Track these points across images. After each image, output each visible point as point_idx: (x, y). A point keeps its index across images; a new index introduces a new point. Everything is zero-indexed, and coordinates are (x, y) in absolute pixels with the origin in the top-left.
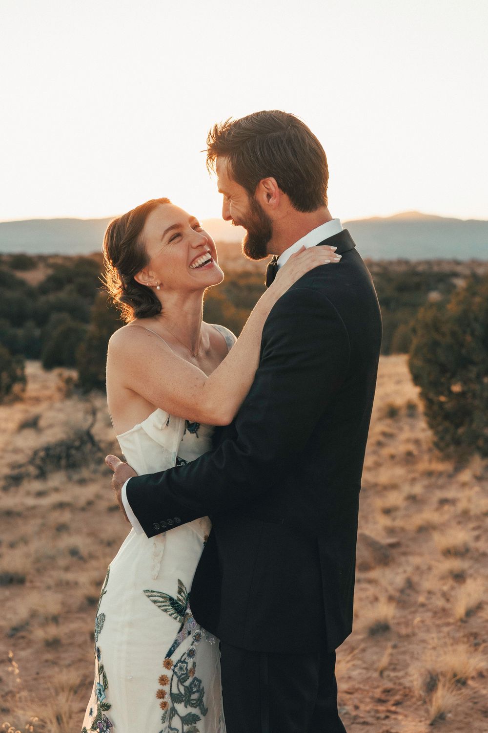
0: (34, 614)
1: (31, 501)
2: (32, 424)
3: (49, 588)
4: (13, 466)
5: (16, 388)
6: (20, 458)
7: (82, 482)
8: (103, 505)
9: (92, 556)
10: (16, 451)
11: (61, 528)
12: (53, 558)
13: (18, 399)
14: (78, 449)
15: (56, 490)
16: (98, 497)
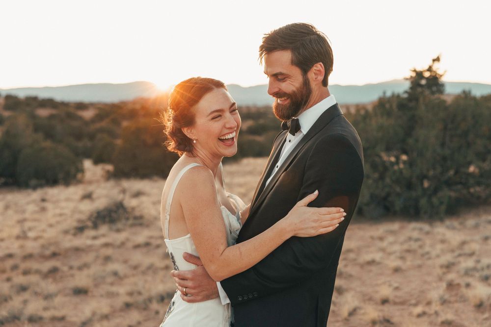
0: (94, 314)
1: (89, 242)
2: (88, 196)
3: (102, 296)
4: (79, 221)
5: (79, 176)
6: (83, 217)
7: (118, 231)
8: (130, 245)
9: (126, 276)
10: (81, 212)
11: (107, 259)
12: (103, 278)
13: (80, 182)
14: (116, 212)
15: (104, 236)
16: (128, 240)
